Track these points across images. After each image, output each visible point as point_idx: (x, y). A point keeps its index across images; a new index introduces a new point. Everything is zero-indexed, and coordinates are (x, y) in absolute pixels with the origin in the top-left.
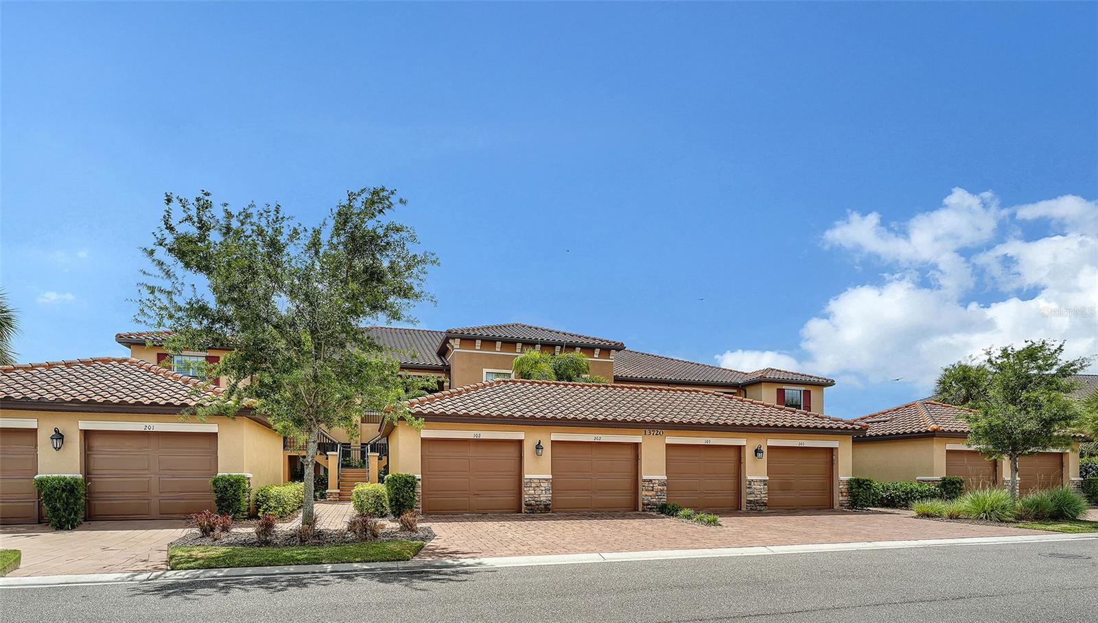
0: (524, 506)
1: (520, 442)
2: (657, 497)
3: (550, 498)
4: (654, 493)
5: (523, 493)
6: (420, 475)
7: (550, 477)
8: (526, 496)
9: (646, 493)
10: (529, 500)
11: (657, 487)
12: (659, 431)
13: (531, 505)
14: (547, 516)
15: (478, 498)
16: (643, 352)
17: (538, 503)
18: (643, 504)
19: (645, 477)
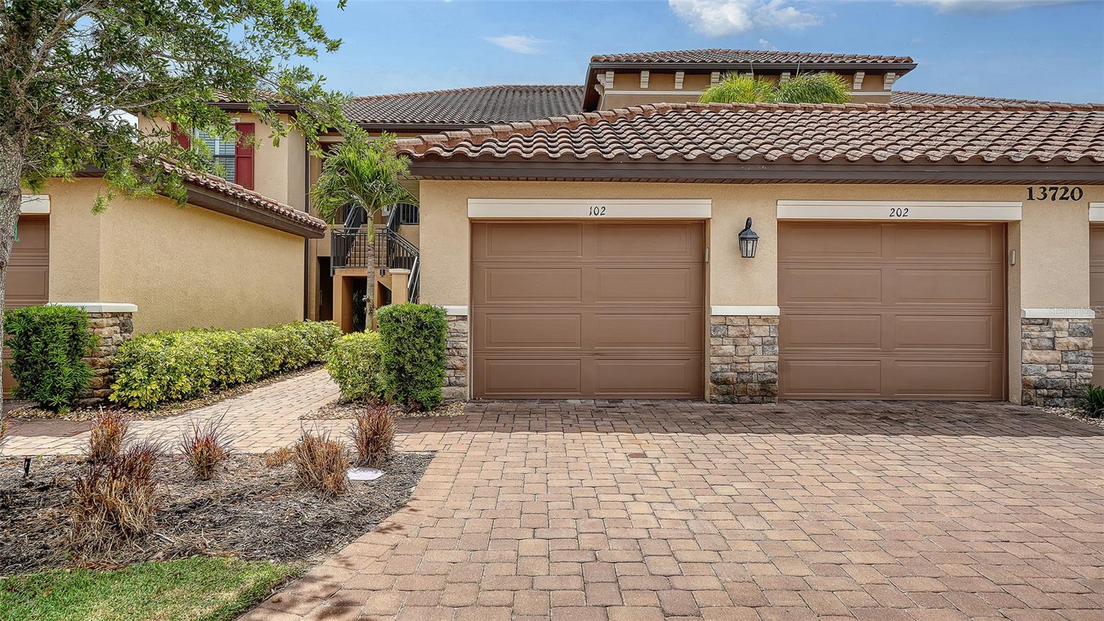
0: (709, 384)
1: (701, 226)
2: (1065, 367)
3: (774, 366)
4: (1056, 355)
5: (709, 351)
6: (467, 308)
7: (774, 310)
8: (714, 360)
9: (1036, 355)
10: (722, 371)
11: (1064, 339)
12: (1071, 187)
13: (725, 382)
14: (767, 415)
15: (601, 363)
16: (934, 93)
17: (745, 377)
18: (1026, 385)
19: (1030, 313)
